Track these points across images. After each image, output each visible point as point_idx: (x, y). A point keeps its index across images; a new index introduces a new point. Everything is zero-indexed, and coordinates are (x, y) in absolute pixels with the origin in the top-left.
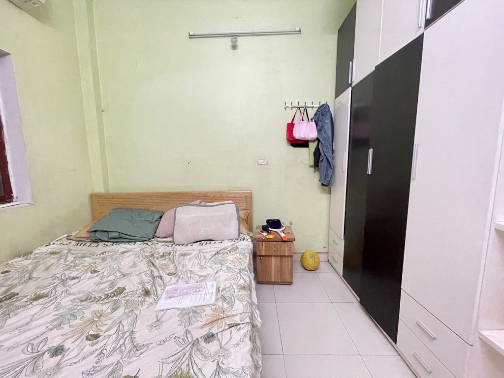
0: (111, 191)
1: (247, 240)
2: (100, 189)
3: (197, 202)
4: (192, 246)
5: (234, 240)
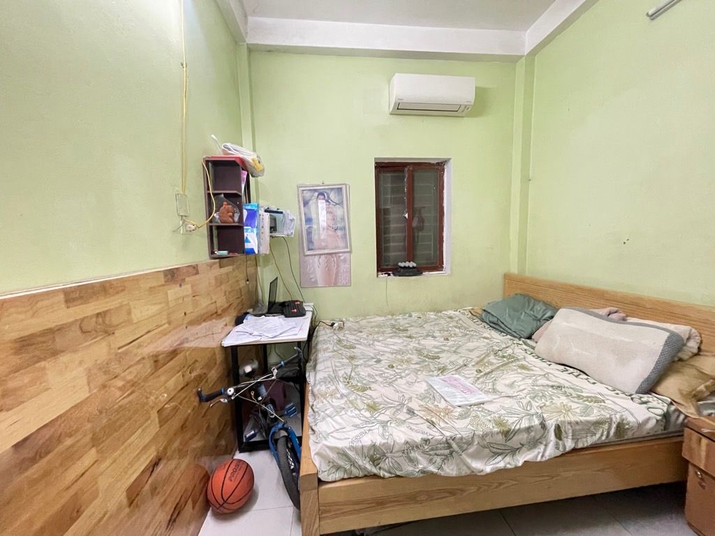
0: (527, 274)
1: (648, 408)
2: (514, 270)
3: (604, 311)
4: (550, 365)
5: (617, 392)
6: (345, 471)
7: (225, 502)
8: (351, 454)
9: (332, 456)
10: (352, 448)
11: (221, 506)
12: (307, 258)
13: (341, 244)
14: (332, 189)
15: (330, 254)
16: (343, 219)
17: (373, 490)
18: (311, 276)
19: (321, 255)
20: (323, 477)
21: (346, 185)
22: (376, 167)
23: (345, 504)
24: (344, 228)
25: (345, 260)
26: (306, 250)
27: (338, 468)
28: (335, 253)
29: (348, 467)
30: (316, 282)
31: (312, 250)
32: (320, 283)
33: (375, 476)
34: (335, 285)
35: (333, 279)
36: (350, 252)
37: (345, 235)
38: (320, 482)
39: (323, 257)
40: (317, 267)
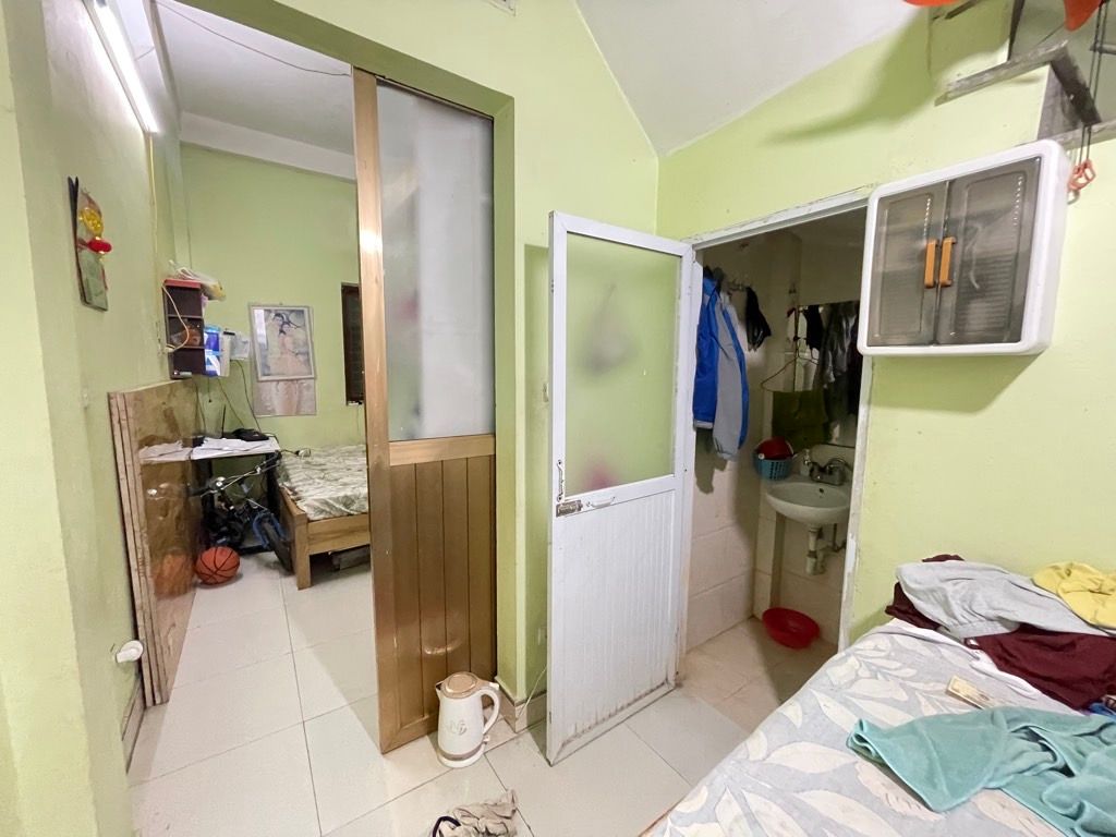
6: (327, 512)
7: (218, 569)
8: (331, 502)
9: (317, 504)
10: (330, 499)
11: (215, 573)
12: (260, 385)
13: (304, 369)
14: (292, 311)
15: (292, 380)
16: (306, 344)
17: (347, 524)
18: (268, 404)
19: (278, 381)
20: (312, 517)
21: (308, 307)
22: (343, 291)
23: (326, 533)
24: (308, 354)
25: (308, 387)
26: (260, 374)
27: (322, 511)
28: (297, 380)
29: (328, 510)
30: (273, 411)
31: (268, 375)
32: (279, 411)
33: (350, 515)
34: (298, 413)
35: (294, 409)
36: (314, 379)
37: (308, 360)
38: (309, 521)
39: (281, 383)
40: (274, 395)
